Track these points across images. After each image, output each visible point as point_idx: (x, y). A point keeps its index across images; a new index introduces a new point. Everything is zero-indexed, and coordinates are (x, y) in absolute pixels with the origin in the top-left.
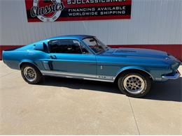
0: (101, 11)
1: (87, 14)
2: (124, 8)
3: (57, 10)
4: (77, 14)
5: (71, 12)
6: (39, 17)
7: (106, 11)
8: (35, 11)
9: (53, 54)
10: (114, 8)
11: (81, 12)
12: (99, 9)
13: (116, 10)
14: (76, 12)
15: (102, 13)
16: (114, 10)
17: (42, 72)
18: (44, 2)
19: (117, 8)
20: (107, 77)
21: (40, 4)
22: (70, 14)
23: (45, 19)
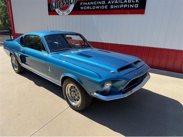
0: (112, 4)
2: (137, 1)
3: (71, 3)
4: (88, 8)
5: (82, 6)
7: (116, 4)
8: (54, 5)
11: (92, 6)
12: (109, 2)
14: (87, 6)
15: (112, 7)
16: (125, 3)
19: (129, 1)
22: (82, 8)
23: (61, 13)
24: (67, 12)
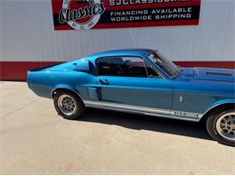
0: (157, 14)
1: (137, 18)
2: (189, 10)
3: (94, 13)
4: (123, 19)
5: (114, 16)
6: (70, 23)
7: (163, 14)
8: (65, 15)
9: (102, 78)
10: (175, 10)
11: (128, 16)
12: (154, 11)
13: (178, 13)
14: (121, 16)
15: (157, 17)
16: (175, 13)
17: (85, 102)
18: (78, 2)
19: (180, 10)
20: (188, 114)
21: (72, 5)
22: (113, 19)
23: (78, 26)
24: (89, 25)
